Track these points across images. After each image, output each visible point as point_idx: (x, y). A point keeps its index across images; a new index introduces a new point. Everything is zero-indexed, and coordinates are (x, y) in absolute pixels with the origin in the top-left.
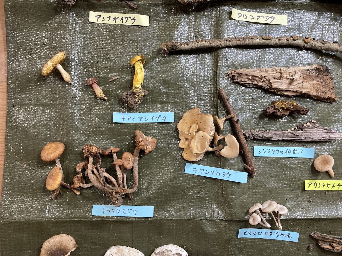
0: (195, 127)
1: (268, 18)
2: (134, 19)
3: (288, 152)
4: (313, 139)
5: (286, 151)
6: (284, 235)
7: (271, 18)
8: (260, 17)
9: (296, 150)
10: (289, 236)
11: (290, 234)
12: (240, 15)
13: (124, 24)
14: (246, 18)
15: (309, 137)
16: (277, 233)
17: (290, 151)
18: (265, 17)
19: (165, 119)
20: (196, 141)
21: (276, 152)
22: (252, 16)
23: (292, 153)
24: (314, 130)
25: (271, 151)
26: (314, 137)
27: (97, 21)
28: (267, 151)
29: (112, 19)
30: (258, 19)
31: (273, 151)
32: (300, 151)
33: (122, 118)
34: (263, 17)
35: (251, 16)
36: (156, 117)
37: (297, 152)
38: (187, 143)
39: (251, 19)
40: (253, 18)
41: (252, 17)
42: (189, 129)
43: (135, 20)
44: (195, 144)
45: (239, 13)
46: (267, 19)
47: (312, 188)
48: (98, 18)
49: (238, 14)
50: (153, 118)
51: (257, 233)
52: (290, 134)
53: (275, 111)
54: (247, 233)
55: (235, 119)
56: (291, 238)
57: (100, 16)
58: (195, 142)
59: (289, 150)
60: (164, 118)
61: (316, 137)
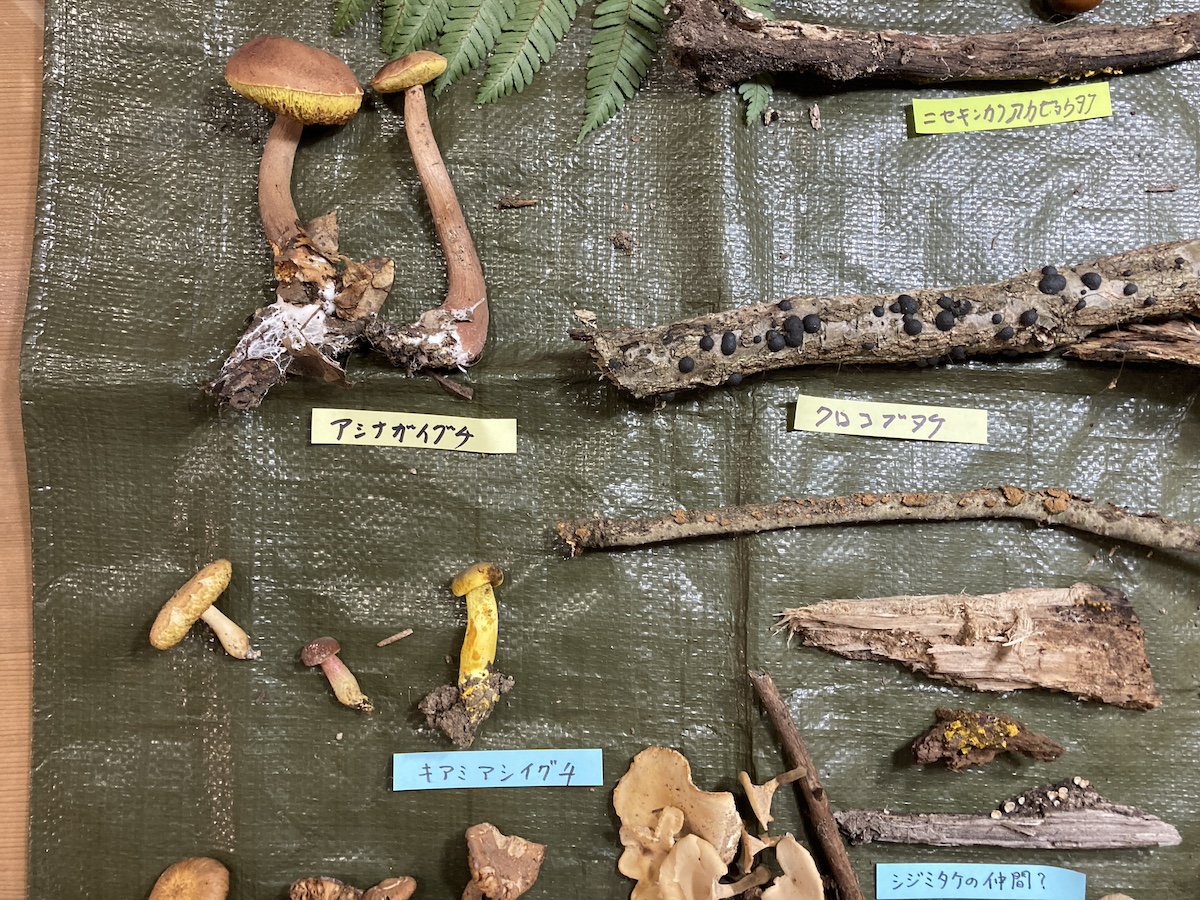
0: (672, 819)
1: (919, 421)
2: (465, 433)
3: (993, 882)
4: (1080, 845)
5: (989, 879)
7: (932, 419)
8: (892, 417)
9: (1023, 875)
12: (825, 413)
13: (430, 445)
14: (845, 424)
15: (1066, 838)
17: (1002, 879)
18: (909, 418)
19: (571, 774)
20: (677, 869)
21: (952, 883)
22: (867, 416)
23: (1008, 883)
24: (1082, 814)
25: (934, 878)
26: (1082, 838)
27: (339, 438)
28: (923, 879)
29: (388, 431)
30: (885, 426)
31: (943, 877)
32: (1035, 880)
33: (425, 771)
34: (904, 417)
35: (862, 415)
36: (541, 767)
37: (1025, 880)
38: (647, 861)
39: (863, 426)
40: (870, 423)
41: (865, 421)
42: (653, 816)
43: (468, 435)
44: (676, 880)
45: (822, 408)
46: (919, 426)
48: (342, 427)
49: (819, 412)
50: (528, 768)
52: (1001, 830)
53: (947, 754)
55: (810, 783)
57: (349, 421)
59: (996, 876)
60: (568, 771)
61: (1090, 838)
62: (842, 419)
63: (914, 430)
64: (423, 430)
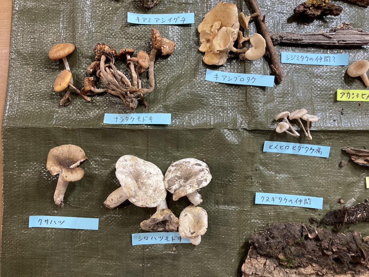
0: (217, 24)
3: (318, 59)
4: (347, 42)
5: (317, 58)
6: (313, 150)
9: (328, 57)
10: (319, 151)
11: (320, 149)
15: (343, 39)
16: (306, 147)
17: (321, 59)
20: (219, 38)
21: (305, 60)
23: (323, 60)
24: (348, 31)
25: (299, 57)
26: (348, 39)
28: (296, 58)
31: (302, 57)
32: (332, 59)
33: (137, 19)
36: (174, 19)
37: (328, 59)
42: (210, 29)
44: (218, 42)
47: (345, 99)
50: (170, 19)
51: (284, 148)
52: (322, 36)
53: (305, 9)
54: (273, 147)
55: (261, 18)
56: (321, 153)
58: (217, 40)
59: (319, 57)
60: (183, 20)
61: (350, 39)
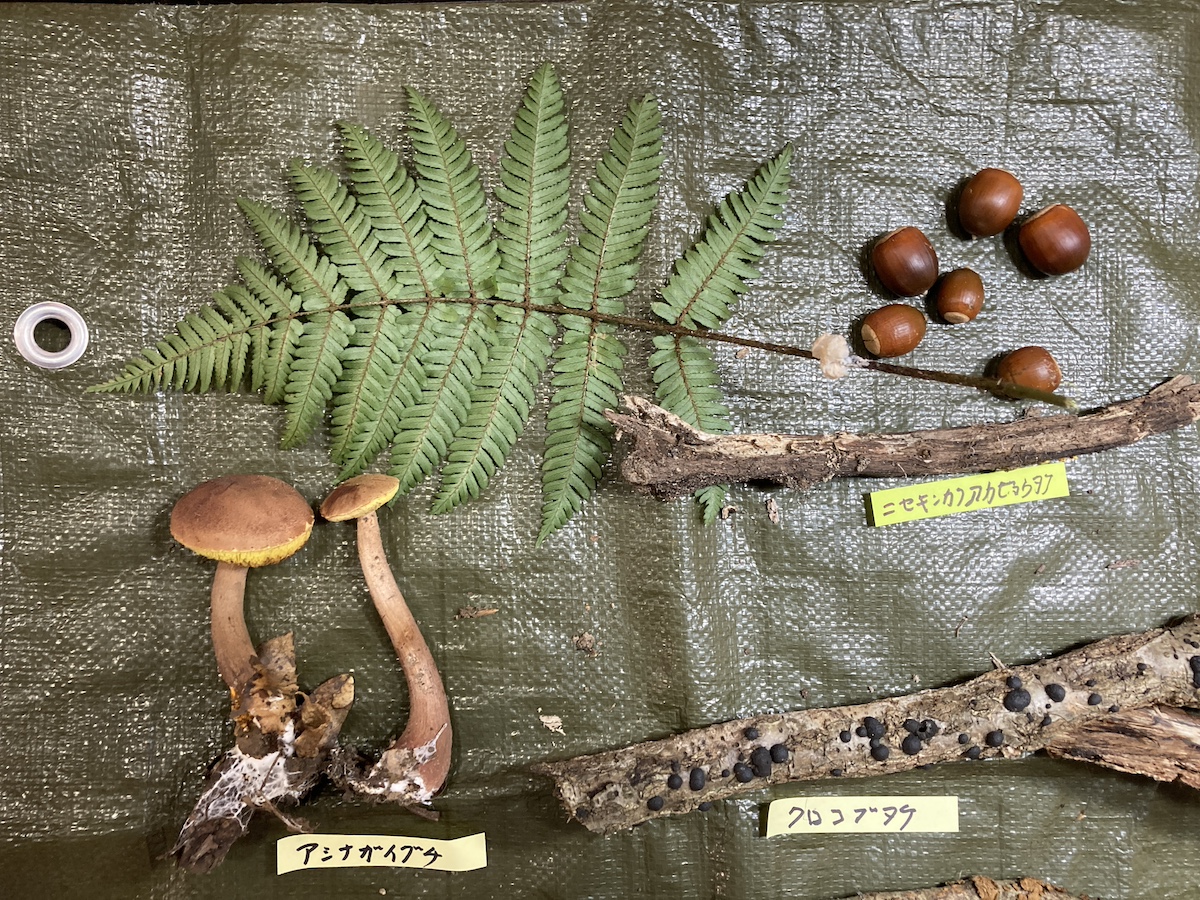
1: (890, 813)
7: (902, 810)
8: (863, 811)
12: (797, 813)
14: (818, 822)
18: (880, 810)
22: (839, 811)
27: (306, 863)
29: (355, 853)
30: (857, 821)
34: (875, 810)
35: (833, 811)
39: (835, 823)
40: (842, 820)
41: (837, 817)
43: (436, 855)
45: (794, 809)
46: (891, 817)
48: (308, 852)
49: (791, 813)
57: (315, 846)
62: (814, 818)
63: (886, 823)
64: (391, 850)
